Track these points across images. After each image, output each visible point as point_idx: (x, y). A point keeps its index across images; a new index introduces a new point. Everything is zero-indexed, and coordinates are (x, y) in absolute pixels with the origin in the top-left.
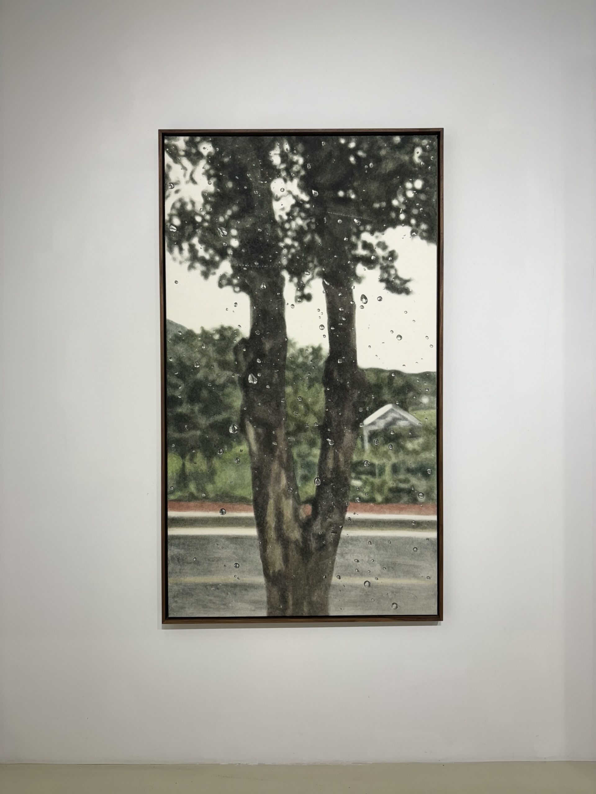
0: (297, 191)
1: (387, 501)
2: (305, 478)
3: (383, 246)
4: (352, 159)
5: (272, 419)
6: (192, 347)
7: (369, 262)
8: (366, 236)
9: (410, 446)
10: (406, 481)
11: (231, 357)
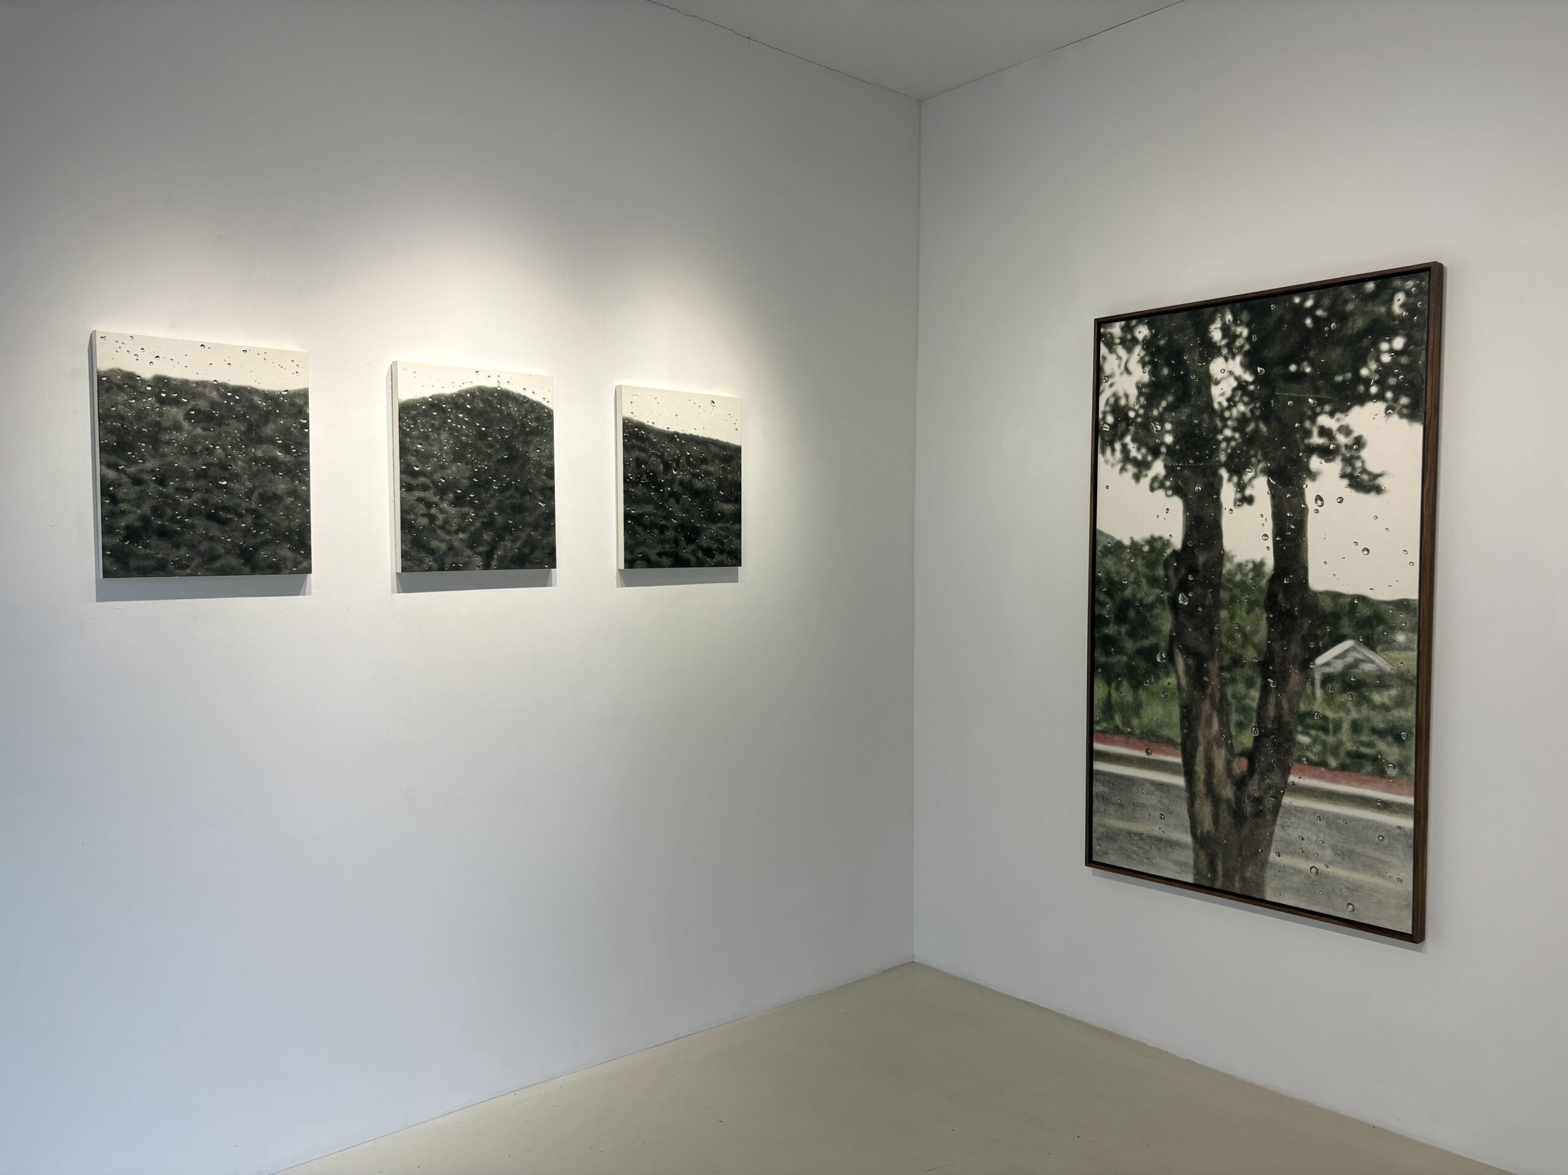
0: (1239, 371)
1: (1343, 767)
2: (1241, 726)
3: (1346, 430)
4: (1308, 322)
5: (1204, 649)
6: (1120, 560)
7: (1327, 453)
8: (1324, 420)
9: (1377, 698)
10: (1370, 745)
11: (1160, 572)
